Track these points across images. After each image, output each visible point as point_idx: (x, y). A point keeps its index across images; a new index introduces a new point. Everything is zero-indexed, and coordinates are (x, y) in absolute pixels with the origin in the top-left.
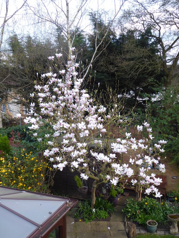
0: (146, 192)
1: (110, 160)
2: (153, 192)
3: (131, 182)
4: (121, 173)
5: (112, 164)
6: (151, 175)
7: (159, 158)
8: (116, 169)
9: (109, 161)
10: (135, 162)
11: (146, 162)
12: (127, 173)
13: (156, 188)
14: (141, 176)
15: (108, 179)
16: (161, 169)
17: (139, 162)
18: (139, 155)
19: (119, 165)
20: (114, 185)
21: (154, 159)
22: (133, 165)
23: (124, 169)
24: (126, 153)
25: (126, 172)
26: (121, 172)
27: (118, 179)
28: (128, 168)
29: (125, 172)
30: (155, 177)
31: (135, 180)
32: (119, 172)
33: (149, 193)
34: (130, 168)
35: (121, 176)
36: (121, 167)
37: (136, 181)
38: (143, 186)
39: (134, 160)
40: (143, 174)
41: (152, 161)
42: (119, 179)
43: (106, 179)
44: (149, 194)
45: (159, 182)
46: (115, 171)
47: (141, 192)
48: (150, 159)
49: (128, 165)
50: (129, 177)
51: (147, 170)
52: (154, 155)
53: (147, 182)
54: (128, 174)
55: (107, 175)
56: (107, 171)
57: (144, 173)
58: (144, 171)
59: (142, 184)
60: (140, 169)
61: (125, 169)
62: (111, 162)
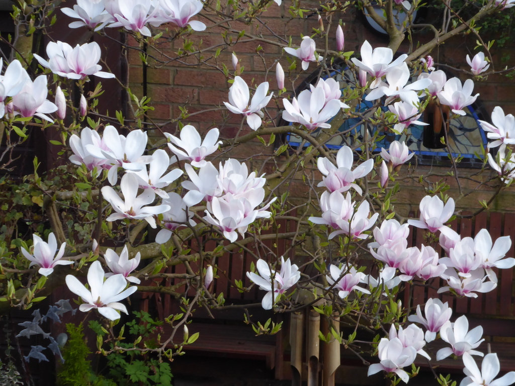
0: (384, 356)
1: (51, 97)
2: (443, 354)
3: (247, 282)
4: (155, 210)
5: (74, 139)
6: (416, 214)
7: (479, 62)
8: (112, 176)
9: (44, 109)
10: (274, 110)
11: (369, 98)
12: (215, 207)
13: (462, 321)
14: (333, 226)
15: (45, 272)
16: (502, 156)
17: (315, 106)
18: (308, 47)
19: (138, 139)
20: (103, 320)
21: (442, 74)
22: (261, 132)
23: (185, 177)
24: (198, 26)
25: (207, 200)
26: (158, 201)
27: (135, 262)
28: (216, 159)
29: (190, 200)
30: (456, 224)
31: (286, 264)
32: (140, 202)
33: (408, 369)
34: (230, 163)
35: (162, 238)
36: (160, 160)
37: (290, 274)
38: (355, 307)
39: (263, 95)
40: (346, 206)
41: (418, 85)
42: (144, 263)
43: (29, 274)
44: (405, 377)
45: (484, 270)
46: (107, 193)
47: (336, 361)
48: (406, 75)
49: (215, 132)
50: (232, 237)
51: (385, 170)
52: (431, 36)
53: (387, 274)
54: (217, 215)
55: (37, 239)
56: (20, 208)
57: (357, 199)
58: (357, 182)
59: (342, 294)
60: (322, 164)
61: (191, 173)
62: (68, 121)
